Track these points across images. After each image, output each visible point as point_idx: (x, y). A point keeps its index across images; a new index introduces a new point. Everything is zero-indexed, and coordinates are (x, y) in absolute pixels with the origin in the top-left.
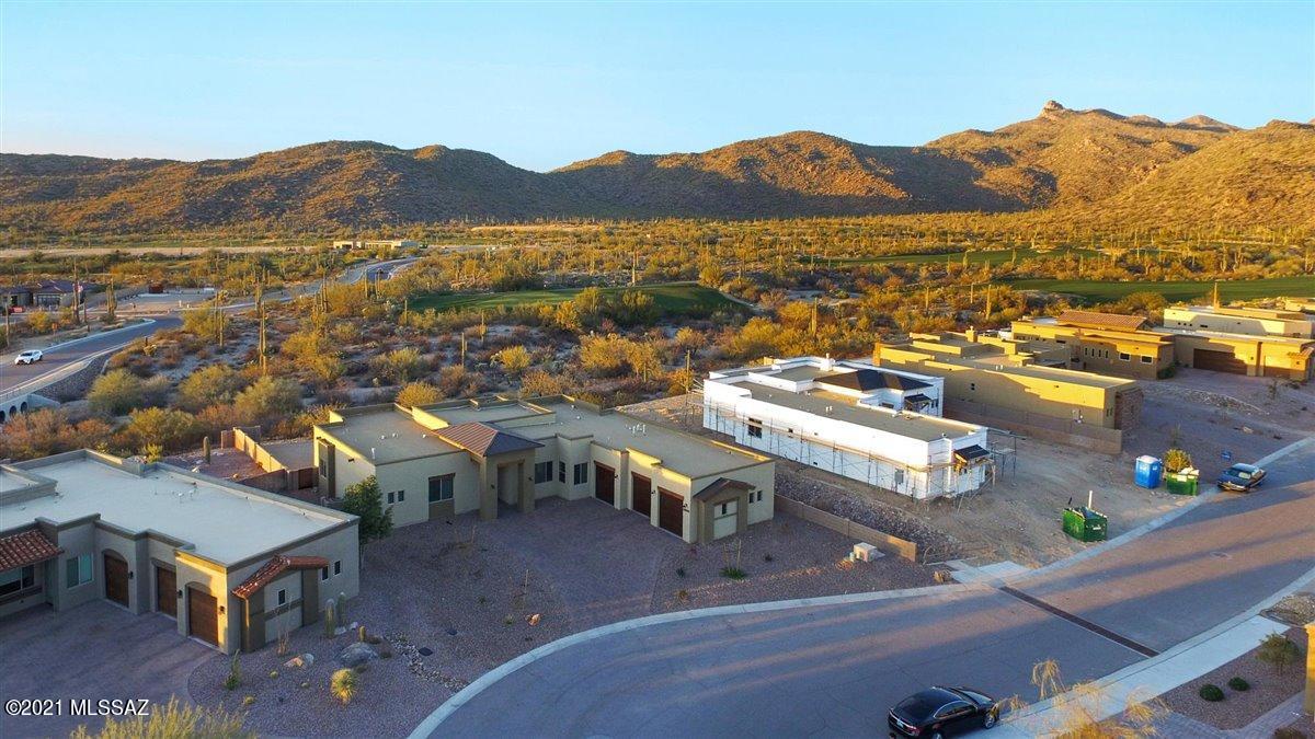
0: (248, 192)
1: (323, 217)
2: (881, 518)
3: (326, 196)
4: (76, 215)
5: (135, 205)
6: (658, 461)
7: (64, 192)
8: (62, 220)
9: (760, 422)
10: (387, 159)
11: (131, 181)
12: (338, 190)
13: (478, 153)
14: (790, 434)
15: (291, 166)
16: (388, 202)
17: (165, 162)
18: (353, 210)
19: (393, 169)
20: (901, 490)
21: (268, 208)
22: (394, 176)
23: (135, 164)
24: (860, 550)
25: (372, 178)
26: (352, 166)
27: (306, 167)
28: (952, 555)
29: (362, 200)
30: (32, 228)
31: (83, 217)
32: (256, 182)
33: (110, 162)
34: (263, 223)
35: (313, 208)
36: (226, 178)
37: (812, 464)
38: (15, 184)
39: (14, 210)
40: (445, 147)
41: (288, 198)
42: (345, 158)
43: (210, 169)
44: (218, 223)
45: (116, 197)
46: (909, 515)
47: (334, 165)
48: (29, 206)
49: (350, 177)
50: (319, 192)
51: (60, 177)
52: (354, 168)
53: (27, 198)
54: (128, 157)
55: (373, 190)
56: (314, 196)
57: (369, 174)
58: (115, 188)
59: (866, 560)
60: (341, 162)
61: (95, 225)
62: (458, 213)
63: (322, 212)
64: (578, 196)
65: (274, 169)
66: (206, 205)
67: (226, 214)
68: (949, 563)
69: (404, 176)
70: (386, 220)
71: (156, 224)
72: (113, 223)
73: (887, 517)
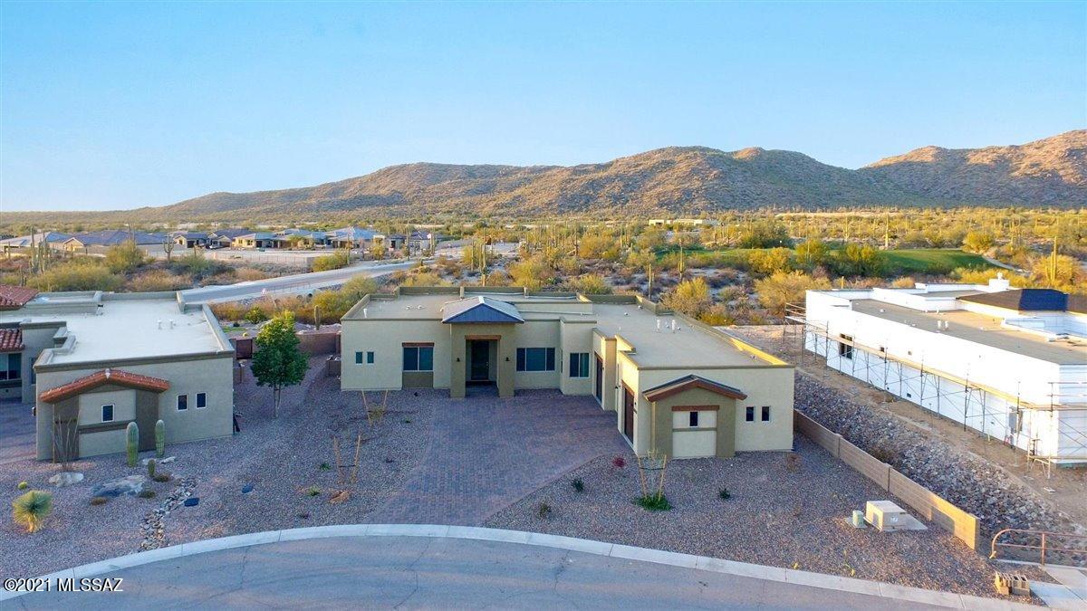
0: (603, 187)
1: (656, 205)
2: (968, 477)
3: (660, 189)
4: (492, 204)
5: (528, 197)
6: (628, 348)
7: (488, 189)
8: (483, 208)
9: (850, 339)
10: (709, 158)
11: (529, 181)
12: (669, 185)
13: (790, 153)
14: (883, 354)
15: (637, 166)
16: (709, 194)
17: (554, 167)
18: (680, 201)
19: (713, 166)
20: (1022, 442)
21: (616, 199)
22: (715, 172)
23: (534, 170)
24: (876, 511)
25: (697, 174)
26: (682, 165)
27: (646, 167)
28: (1075, 558)
29: (687, 192)
30: (466, 213)
31: (495, 206)
32: (609, 180)
33: (519, 169)
34: (611, 210)
35: (649, 198)
36: (589, 176)
37: (905, 397)
38: (462, 184)
39: (457, 201)
40: (760, 149)
41: (631, 191)
42: (677, 159)
43: (580, 171)
44: (581, 210)
45: (517, 192)
46: (1015, 480)
47: (667, 165)
48: (467, 199)
49: (680, 174)
50: (655, 186)
51: (487, 180)
52: (683, 167)
53: (467, 193)
54: (531, 165)
55: (697, 184)
56: (650, 189)
57: (694, 171)
58: (519, 186)
59: (880, 527)
60: (673, 163)
61: (502, 211)
62: (765, 202)
63: (656, 202)
64: (885, 189)
65: (622, 170)
66: (573, 197)
67: (587, 203)
68: (1046, 568)
69: (721, 173)
70: (705, 208)
71: (540, 210)
72: (513, 210)
73: (977, 477)
